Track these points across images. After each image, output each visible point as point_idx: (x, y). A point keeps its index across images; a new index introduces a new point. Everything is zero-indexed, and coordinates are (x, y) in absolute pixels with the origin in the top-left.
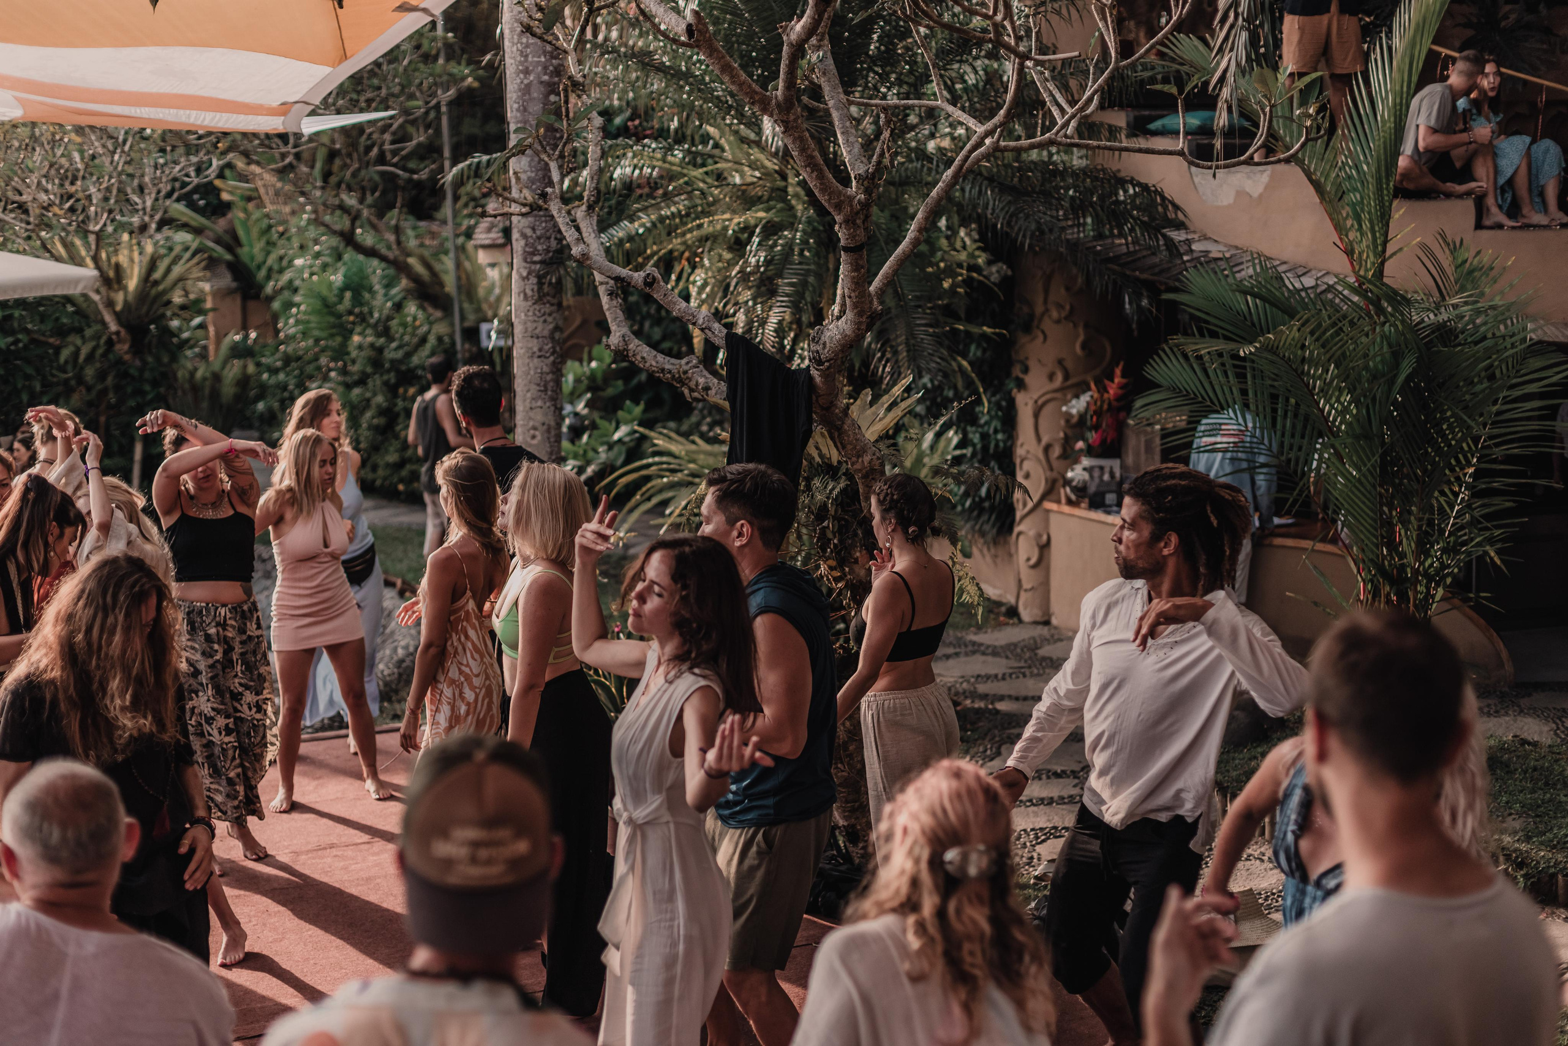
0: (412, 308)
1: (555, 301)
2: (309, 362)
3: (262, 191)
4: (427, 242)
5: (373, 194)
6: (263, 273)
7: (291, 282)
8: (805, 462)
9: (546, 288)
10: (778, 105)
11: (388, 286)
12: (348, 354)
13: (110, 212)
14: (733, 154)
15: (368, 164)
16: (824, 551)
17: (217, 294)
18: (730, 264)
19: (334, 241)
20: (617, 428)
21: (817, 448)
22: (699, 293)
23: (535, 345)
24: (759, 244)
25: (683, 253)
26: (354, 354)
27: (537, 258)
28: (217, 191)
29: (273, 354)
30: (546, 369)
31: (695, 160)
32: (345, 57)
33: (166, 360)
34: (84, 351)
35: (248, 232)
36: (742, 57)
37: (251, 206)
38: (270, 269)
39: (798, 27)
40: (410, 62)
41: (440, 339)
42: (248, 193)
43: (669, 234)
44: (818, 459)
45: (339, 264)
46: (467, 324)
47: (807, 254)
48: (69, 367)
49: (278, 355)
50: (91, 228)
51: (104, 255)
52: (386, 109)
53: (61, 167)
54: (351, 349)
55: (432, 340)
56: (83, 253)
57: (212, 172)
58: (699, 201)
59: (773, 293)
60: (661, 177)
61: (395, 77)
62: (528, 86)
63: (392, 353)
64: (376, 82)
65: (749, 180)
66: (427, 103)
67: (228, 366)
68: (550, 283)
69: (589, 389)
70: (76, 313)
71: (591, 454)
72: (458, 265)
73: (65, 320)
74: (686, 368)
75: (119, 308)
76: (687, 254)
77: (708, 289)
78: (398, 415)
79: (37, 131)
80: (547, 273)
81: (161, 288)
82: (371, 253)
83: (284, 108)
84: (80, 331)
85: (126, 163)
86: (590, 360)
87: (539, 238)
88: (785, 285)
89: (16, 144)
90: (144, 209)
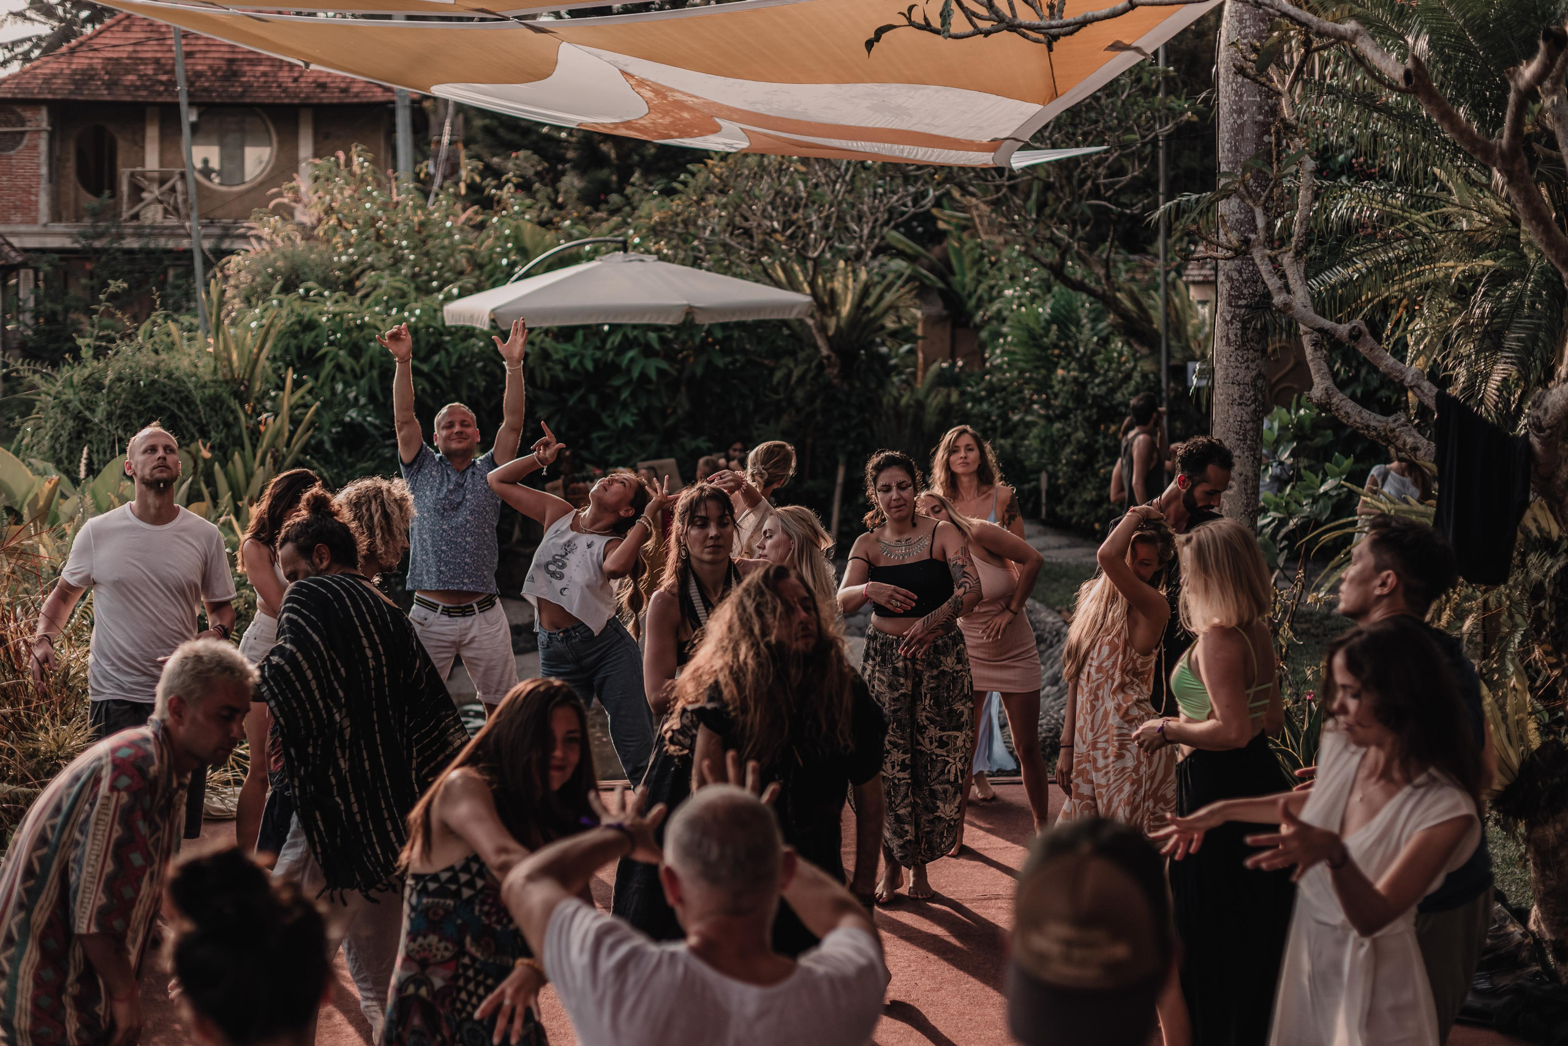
0: (1118, 344)
1: (1260, 347)
2: (1013, 394)
3: (977, 220)
4: (1139, 276)
5: (1083, 227)
6: (973, 302)
7: (999, 312)
8: (1520, 536)
9: (1250, 334)
10: (1502, 153)
11: (1095, 320)
12: (1052, 387)
13: (828, 239)
14: (1460, 198)
15: (1081, 197)
16: (1539, 634)
17: (929, 321)
18: (1453, 313)
19: (1045, 273)
20: (1323, 482)
21: (1535, 520)
22: (1417, 343)
23: (1236, 392)
24: (1485, 294)
25: (1401, 300)
26: (1057, 388)
27: (1242, 302)
28: (935, 219)
29: (977, 384)
30: (1246, 417)
31: (1418, 203)
32: (1055, 95)
33: (873, 385)
34: (796, 374)
35: (961, 260)
36: (1473, 96)
37: (965, 236)
38: (980, 299)
39: (1528, 71)
40: (1129, 96)
41: (1144, 376)
42: (963, 222)
43: (1386, 281)
44: (1535, 533)
45: (1049, 296)
46: (1173, 362)
47: (1539, 306)
48: (781, 389)
49: (983, 385)
50: (810, 254)
51: (820, 281)
52: (1102, 144)
53: (786, 195)
54: (1054, 383)
55: (1137, 376)
56: (801, 278)
57: (928, 202)
58: (1419, 247)
59: (1498, 346)
60: (1381, 219)
61: (1113, 110)
62: (1242, 127)
63: (1094, 390)
64: (1093, 115)
65: (1478, 225)
66: (1143, 137)
67: (933, 395)
68: (1255, 329)
69: (1295, 437)
70: (790, 336)
71: (1294, 506)
72: (1168, 301)
73: (780, 343)
74: (1393, 426)
75: (831, 333)
76: (1405, 302)
77: (1426, 340)
78: (1098, 452)
79: (766, 162)
80: (1253, 318)
81: (872, 315)
82: (1079, 286)
83: (995, 145)
84: (793, 354)
85: (846, 192)
86: (1299, 408)
87: (1245, 282)
88: (1513, 338)
89: (746, 172)
90: (861, 237)
